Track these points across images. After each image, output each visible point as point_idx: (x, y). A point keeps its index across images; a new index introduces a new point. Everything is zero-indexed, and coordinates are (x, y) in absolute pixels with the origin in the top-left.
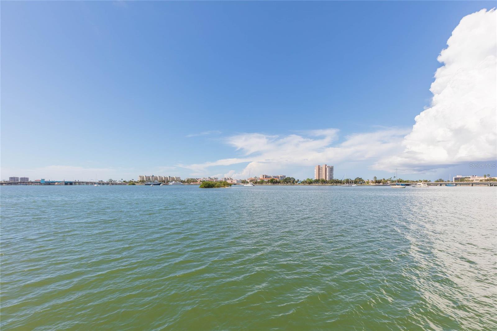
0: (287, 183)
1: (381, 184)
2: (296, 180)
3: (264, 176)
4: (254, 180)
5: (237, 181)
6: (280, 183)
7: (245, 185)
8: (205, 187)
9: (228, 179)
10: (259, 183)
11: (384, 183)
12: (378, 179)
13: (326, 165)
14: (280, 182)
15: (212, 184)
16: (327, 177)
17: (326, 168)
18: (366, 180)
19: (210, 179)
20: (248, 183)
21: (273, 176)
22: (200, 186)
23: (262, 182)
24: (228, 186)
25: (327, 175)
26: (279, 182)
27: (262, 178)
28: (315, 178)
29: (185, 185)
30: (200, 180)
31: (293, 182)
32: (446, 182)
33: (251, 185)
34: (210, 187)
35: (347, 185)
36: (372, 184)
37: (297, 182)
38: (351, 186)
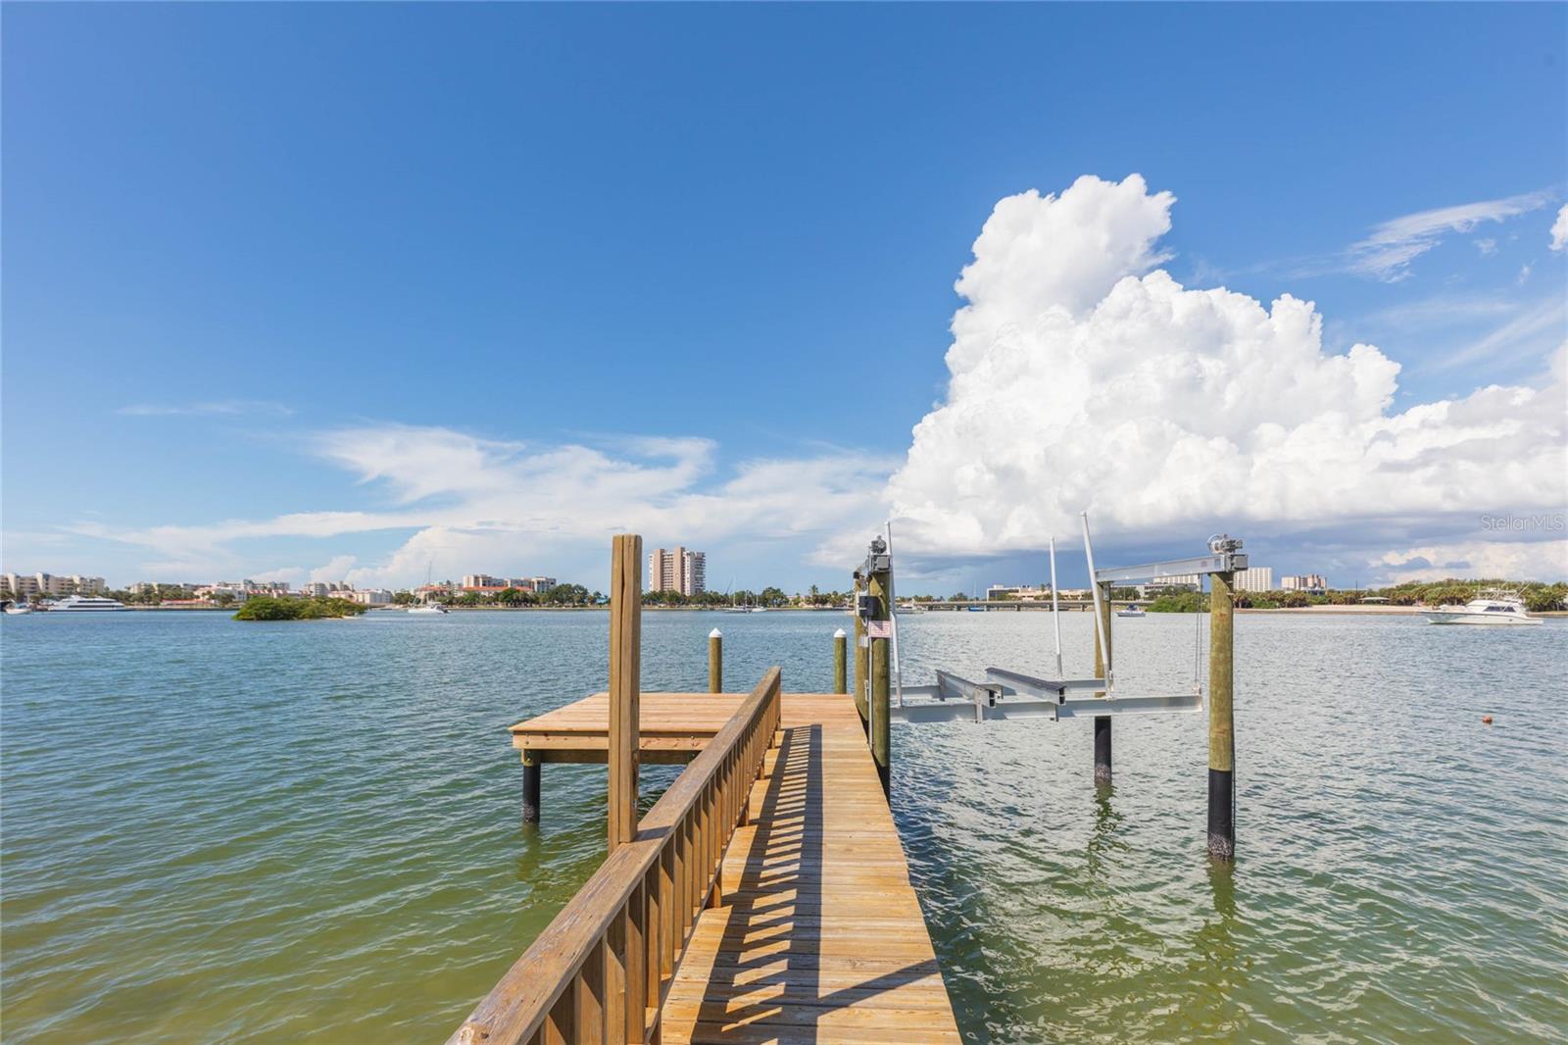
0: (562, 602)
1: (829, 606)
2: (591, 593)
3: (481, 581)
4: (441, 592)
5: (374, 596)
6: (538, 603)
7: (411, 611)
9: (334, 588)
10: (462, 602)
11: (834, 604)
12: (822, 592)
13: (683, 549)
14: (538, 598)
15: (290, 607)
16: (687, 585)
17: (683, 559)
18: (791, 597)
19: (254, 586)
20: (419, 601)
21: (514, 578)
22: (234, 613)
23: (472, 600)
24: (353, 615)
25: (686, 580)
26: (534, 601)
27: (472, 585)
28: (651, 589)
29: (134, 610)
30: (209, 593)
31: (581, 601)
32: (971, 600)
33: (435, 610)
35: (740, 608)
36: (806, 606)
37: (593, 601)
38: (750, 612)
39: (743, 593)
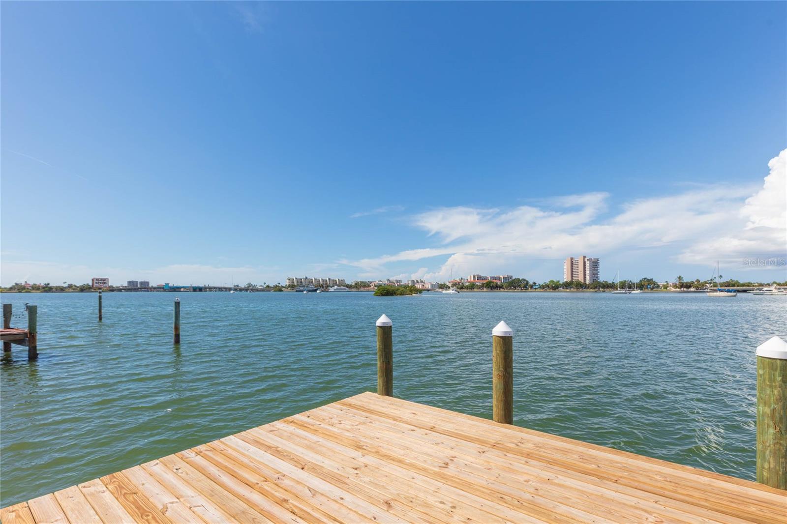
0: (515, 287)
1: (692, 289)
2: (531, 283)
3: (476, 277)
4: (459, 283)
5: (432, 285)
6: (503, 288)
7: (444, 292)
8: (382, 295)
9: (418, 282)
10: (467, 288)
11: (697, 288)
12: (686, 279)
13: (585, 257)
14: (503, 286)
15: (393, 290)
16: (588, 277)
17: (585, 263)
18: (661, 283)
19: (390, 282)
20: (449, 288)
21: (491, 276)
22: (374, 293)
23: (472, 287)
24: (417, 294)
25: (587, 275)
26: (501, 287)
27: (472, 280)
28: (565, 280)
29: (352, 291)
30: (375, 284)
31: (525, 287)
33: (454, 291)
34: (390, 295)
35: (623, 291)
36: (673, 290)
37: (532, 287)
38: (630, 293)
39: (625, 281)
